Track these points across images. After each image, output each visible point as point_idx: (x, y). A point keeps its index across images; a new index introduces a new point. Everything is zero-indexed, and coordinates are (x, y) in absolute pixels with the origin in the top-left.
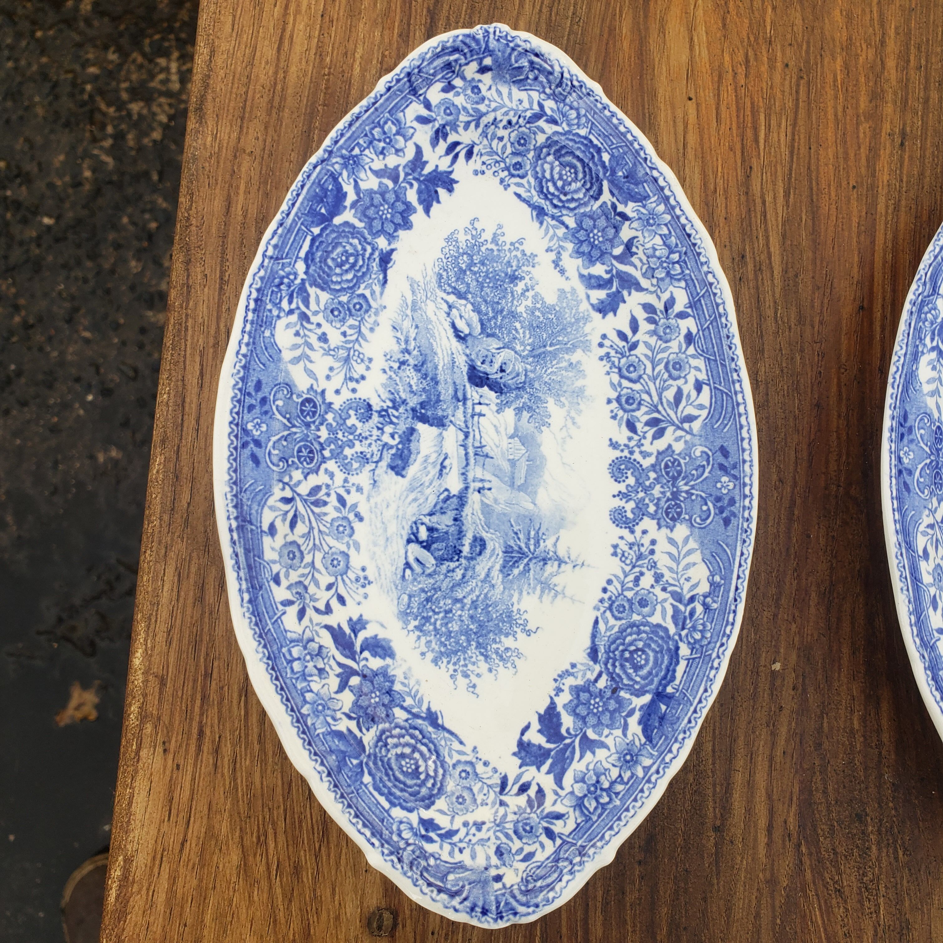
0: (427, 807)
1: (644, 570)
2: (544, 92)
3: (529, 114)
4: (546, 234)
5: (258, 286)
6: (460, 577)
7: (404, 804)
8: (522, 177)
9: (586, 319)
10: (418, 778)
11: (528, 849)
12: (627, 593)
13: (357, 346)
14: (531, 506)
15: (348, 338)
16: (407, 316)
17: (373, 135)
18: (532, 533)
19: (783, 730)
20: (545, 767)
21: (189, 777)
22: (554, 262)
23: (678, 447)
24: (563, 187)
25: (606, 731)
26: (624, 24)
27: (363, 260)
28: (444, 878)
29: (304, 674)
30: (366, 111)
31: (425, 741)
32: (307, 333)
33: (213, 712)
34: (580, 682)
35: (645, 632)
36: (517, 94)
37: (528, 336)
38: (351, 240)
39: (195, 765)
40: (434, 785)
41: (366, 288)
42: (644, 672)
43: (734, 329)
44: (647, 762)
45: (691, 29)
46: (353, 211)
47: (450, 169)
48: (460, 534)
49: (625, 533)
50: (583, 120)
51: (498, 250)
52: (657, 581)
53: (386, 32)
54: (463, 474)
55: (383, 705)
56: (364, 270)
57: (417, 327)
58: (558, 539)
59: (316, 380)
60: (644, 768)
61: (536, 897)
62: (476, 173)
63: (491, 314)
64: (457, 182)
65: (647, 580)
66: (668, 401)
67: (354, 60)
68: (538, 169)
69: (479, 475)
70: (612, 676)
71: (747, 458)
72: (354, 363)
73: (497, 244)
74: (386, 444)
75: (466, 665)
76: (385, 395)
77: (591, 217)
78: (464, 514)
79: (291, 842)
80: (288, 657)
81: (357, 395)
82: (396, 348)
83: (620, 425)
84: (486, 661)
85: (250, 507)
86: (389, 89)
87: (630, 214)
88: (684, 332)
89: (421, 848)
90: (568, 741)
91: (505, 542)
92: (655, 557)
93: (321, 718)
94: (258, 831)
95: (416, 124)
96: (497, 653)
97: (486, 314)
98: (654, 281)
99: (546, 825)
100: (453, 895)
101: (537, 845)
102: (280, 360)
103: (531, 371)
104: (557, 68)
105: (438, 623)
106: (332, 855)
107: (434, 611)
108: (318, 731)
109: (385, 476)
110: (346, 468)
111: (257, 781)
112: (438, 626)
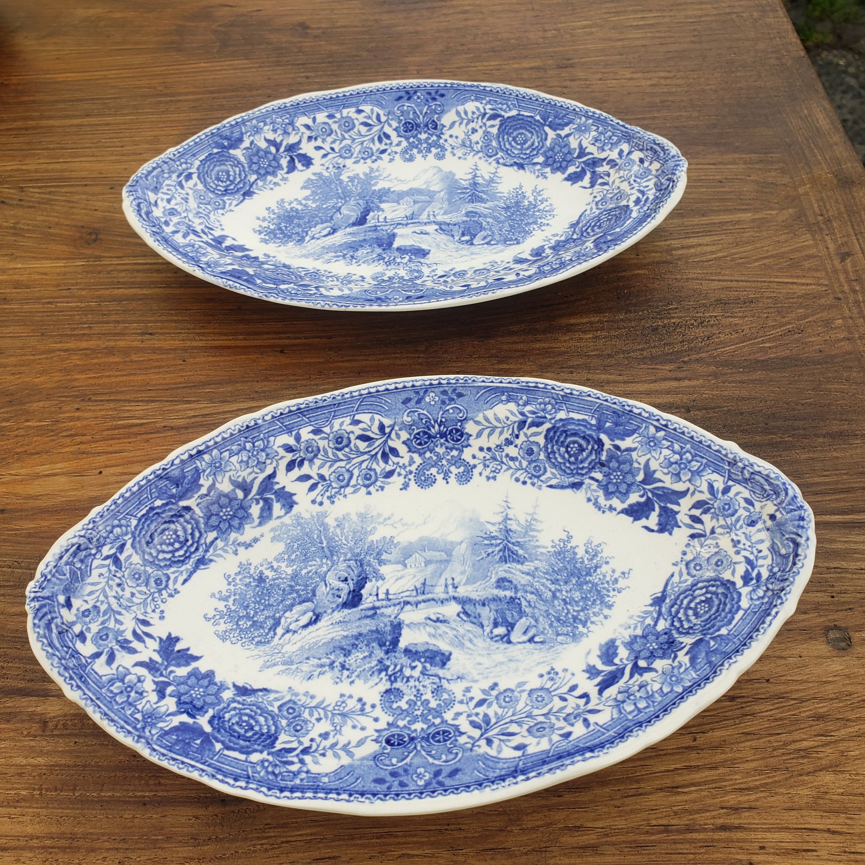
0: (733, 584)
1: (504, 454)
2: (95, 555)
3: (113, 568)
4: (221, 556)
5: (278, 792)
6: (533, 596)
7: (736, 600)
8: (168, 578)
9: (298, 517)
10: (711, 598)
11: (743, 504)
12: (524, 466)
13: (330, 708)
14: (464, 545)
15: (322, 716)
16: (297, 668)
17: (122, 703)
18: (486, 542)
20: (675, 508)
21: (769, 835)
22: (246, 548)
23: (404, 435)
24: (180, 542)
25: (636, 465)
26: (26, 527)
27: (244, 709)
28: (785, 557)
29: (648, 697)
30: (99, 707)
31: (678, 602)
32: (321, 747)
33: (701, 819)
34: (601, 493)
35: (552, 447)
36: (94, 577)
37: (314, 562)
38: (226, 719)
39: (755, 830)
40: (713, 586)
41: (272, 706)
42: (583, 443)
43: (310, 399)
44: (652, 430)
45: (38, 476)
46: (198, 717)
47: (158, 640)
48: (496, 599)
49: (476, 471)
50: (123, 522)
51: (235, 595)
52: (511, 443)
54: (442, 602)
55: (657, 639)
56: (254, 708)
57: (308, 658)
58: (488, 522)
59: (366, 738)
60: (657, 431)
61: (778, 485)
62: (162, 618)
63: (295, 595)
64: (170, 634)
65: (512, 451)
66: (367, 447)
67: (29, 765)
68: (162, 564)
69: (442, 589)
70: (591, 469)
71: (410, 384)
72: (346, 709)
73: (229, 596)
74: (422, 673)
75: (608, 582)
76: (375, 679)
77: (209, 518)
78: (478, 599)
80: (636, 713)
81: (378, 703)
82: (329, 675)
83: (389, 483)
84: (600, 567)
85: (501, 769)
86: (79, 687)
87: (210, 481)
88: (311, 436)
89: (767, 579)
90: (650, 495)
91: (497, 562)
92: (493, 446)
93: (682, 676)
94: (797, 758)
95: (114, 666)
96: (592, 560)
97: (294, 599)
98: (268, 461)
99: (720, 495)
100: (797, 545)
101: (738, 498)
102: (351, 766)
103: (346, 556)
104: (75, 540)
105: (576, 608)
106: (797, 688)
107: (567, 614)
108: (695, 676)
109: (452, 670)
110: (449, 704)
111: (752, 765)
112: (579, 608)
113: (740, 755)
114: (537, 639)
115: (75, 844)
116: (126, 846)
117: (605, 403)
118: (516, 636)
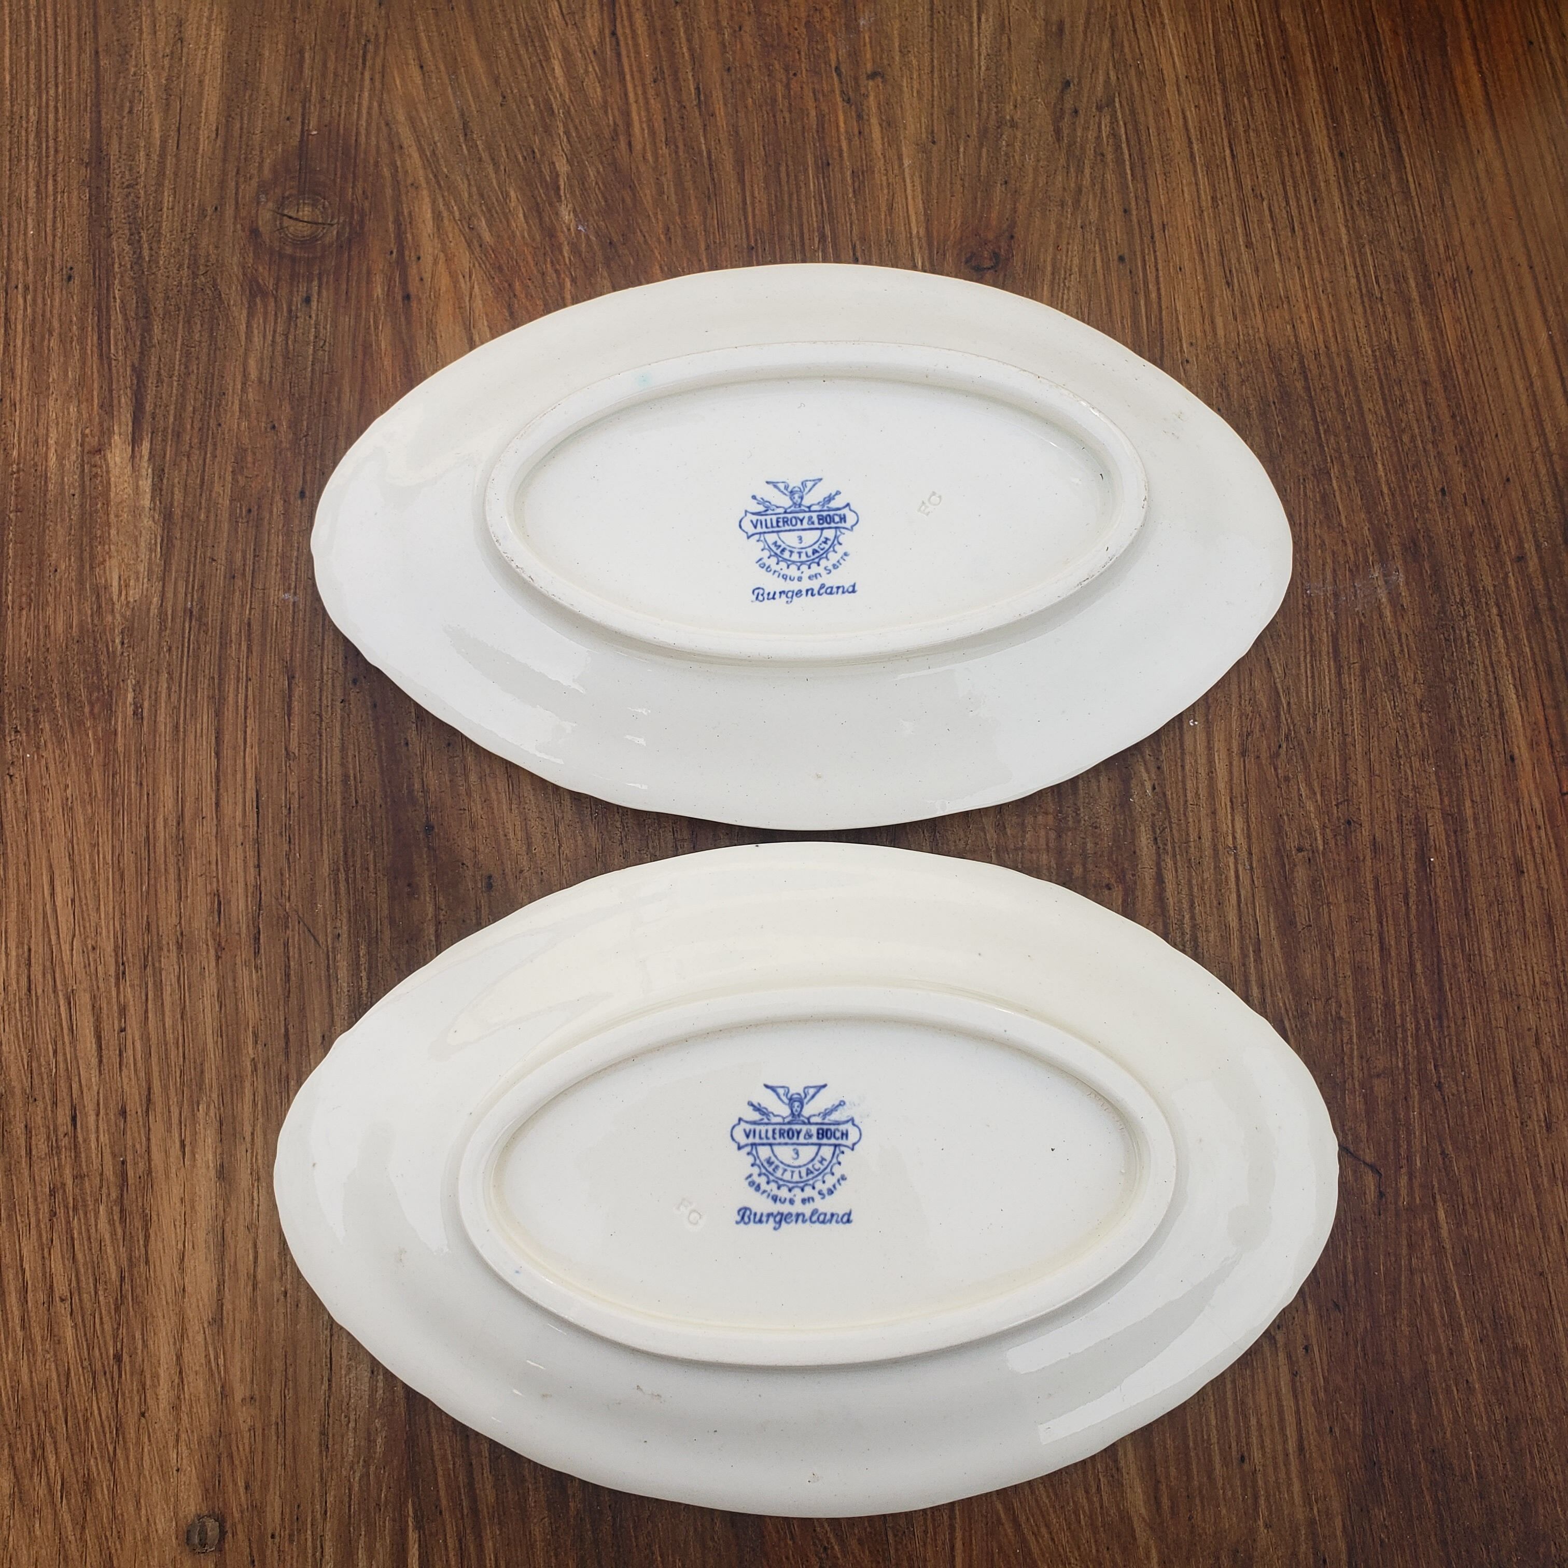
45: (469, 327)
53: (84, 406)
67: (47, 448)
79: (76, 1451)
94: (33, 1443)
106: (131, 1457)
113: (39, 1363)
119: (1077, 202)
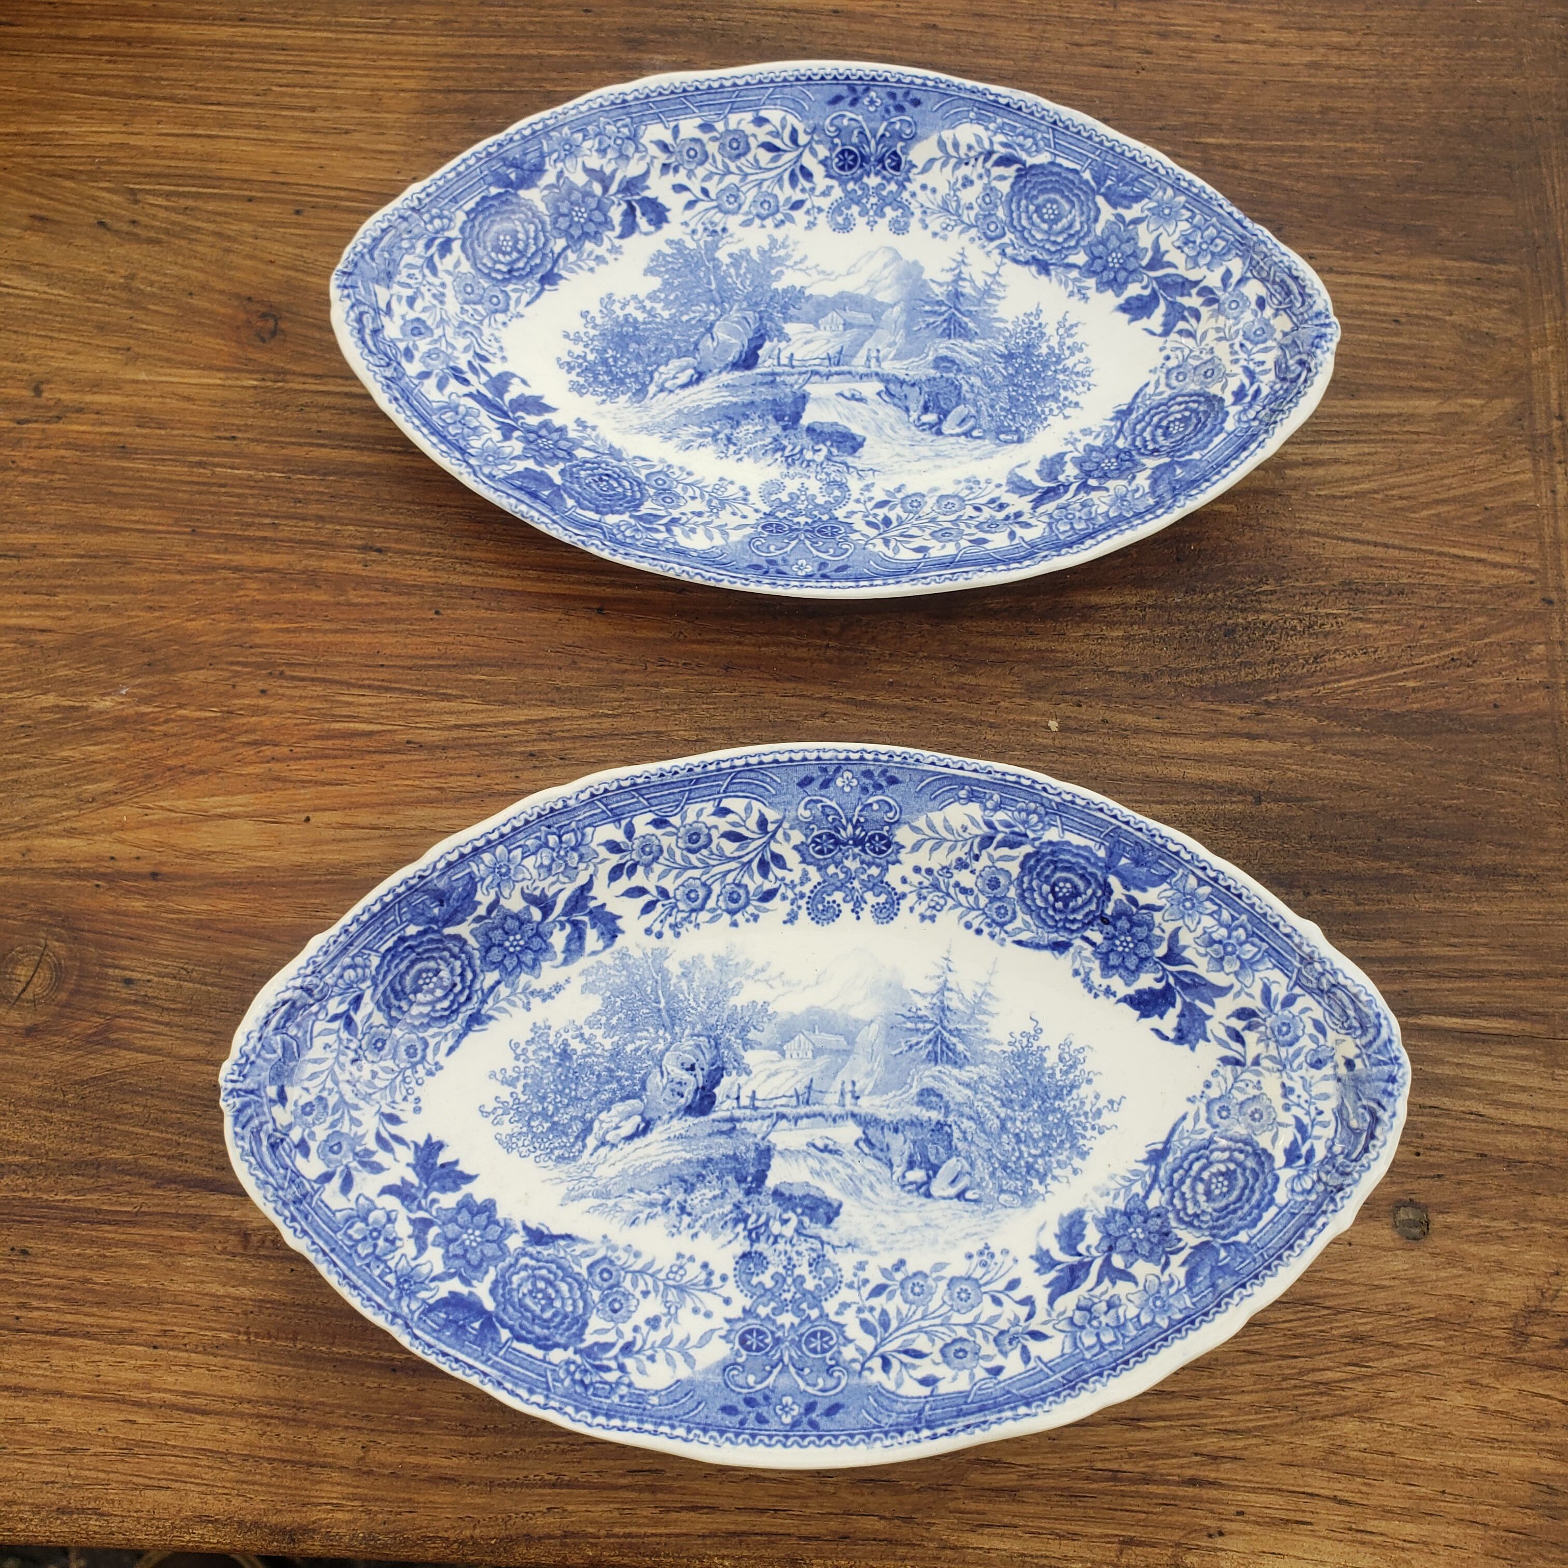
0: (1270, 1157)
1: (952, 881)
2: (316, 1014)
3: (345, 1035)
4: (506, 1011)
5: (589, 1415)
6: (971, 1123)
7: (1270, 1187)
8: (426, 1045)
9: (624, 955)
10: (1235, 1171)
11: (1310, 1029)
12: (982, 905)
13: (662, 1276)
14: (875, 1027)
15: (650, 1288)
16: (616, 1205)
17: (367, 1256)
18: (910, 1025)
19: (1130, 718)
20: (1206, 1008)
21: (1253, 1497)
22: (544, 1000)
23: (797, 837)
24: (443, 988)
25: (1157, 932)
26: (193, 908)
27: (540, 1268)
28: (1356, 1133)
29: (1118, 1327)
30: (335, 1265)
31: (1186, 1165)
32: (648, 1346)
33: (1163, 1466)
34: (1096, 965)
35: (1031, 881)
36: (317, 1051)
37: (645, 1034)
38: (515, 1286)
39: (1235, 1488)
40: (1241, 1151)
41: (579, 1265)
42: (1081, 884)
43: (652, 767)
44: (1192, 881)
45: (206, 817)
46: (475, 1283)
47: (412, 1146)
48: (915, 1123)
49: (905, 905)
50: (359, 960)
51: (525, 1077)
52: (966, 866)
53: (187, 1249)
54: (834, 1120)
55: (1145, 1222)
56: (553, 1267)
57: (631, 1190)
58: (915, 992)
59: (713, 1331)
60: (1199, 885)
61: (1367, 1016)
62: (417, 1110)
63: (614, 1086)
64: (429, 1137)
65: (965, 878)
66: (737, 850)
67: (229, 1297)
68: (417, 1023)
69: (836, 1098)
70: (1086, 925)
71: (814, 755)
72: (685, 1279)
73: (517, 1079)
74: (797, 1231)
75: (1086, 1114)
76: (728, 1234)
77: (488, 950)
78: (888, 1119)
79: (1323, 1349)
80: (1097, 1349)
81: (730, 1273)
82: (661, 1220)
83: (767, 910)
84: (1078, 1087)
85: (899, 1413)
86: (305, 1232)
87: (492, 897)
88: (651, 829)
89: (1322, 1163)
90: (1171, 980)
91: (923, 1062)
92: (936, 868)
93: (1171, 1301)
94: (1314, 1394)
95: (353, 1195)
96: (1067, 1073)
97: (614, 1092)
98: (582, 866)
99: (1278, 1008)
100: (1376, 1120)
101: (1304, 1016)
102: (690, 1381)
103: (693, 1028)
104: (287, 995)
105: (1033, 1151)
106: (1334, 1291)
107: (1019, 1159)
108: (1189, 1304)
109: (841, 1230)
110: (833, 1286)
111: (1248, 1398)
112: (1038, 1152)
113: (1235, 1383)
114: (969, 1195)
115: (301, 1415)
116: (371, 1426)
117: (1124, 827)
118: (939, 1186)
119: (229, 238)
